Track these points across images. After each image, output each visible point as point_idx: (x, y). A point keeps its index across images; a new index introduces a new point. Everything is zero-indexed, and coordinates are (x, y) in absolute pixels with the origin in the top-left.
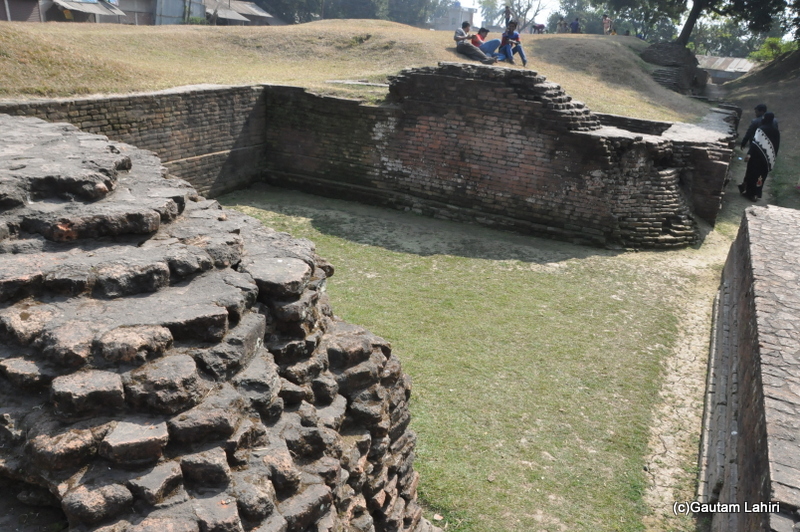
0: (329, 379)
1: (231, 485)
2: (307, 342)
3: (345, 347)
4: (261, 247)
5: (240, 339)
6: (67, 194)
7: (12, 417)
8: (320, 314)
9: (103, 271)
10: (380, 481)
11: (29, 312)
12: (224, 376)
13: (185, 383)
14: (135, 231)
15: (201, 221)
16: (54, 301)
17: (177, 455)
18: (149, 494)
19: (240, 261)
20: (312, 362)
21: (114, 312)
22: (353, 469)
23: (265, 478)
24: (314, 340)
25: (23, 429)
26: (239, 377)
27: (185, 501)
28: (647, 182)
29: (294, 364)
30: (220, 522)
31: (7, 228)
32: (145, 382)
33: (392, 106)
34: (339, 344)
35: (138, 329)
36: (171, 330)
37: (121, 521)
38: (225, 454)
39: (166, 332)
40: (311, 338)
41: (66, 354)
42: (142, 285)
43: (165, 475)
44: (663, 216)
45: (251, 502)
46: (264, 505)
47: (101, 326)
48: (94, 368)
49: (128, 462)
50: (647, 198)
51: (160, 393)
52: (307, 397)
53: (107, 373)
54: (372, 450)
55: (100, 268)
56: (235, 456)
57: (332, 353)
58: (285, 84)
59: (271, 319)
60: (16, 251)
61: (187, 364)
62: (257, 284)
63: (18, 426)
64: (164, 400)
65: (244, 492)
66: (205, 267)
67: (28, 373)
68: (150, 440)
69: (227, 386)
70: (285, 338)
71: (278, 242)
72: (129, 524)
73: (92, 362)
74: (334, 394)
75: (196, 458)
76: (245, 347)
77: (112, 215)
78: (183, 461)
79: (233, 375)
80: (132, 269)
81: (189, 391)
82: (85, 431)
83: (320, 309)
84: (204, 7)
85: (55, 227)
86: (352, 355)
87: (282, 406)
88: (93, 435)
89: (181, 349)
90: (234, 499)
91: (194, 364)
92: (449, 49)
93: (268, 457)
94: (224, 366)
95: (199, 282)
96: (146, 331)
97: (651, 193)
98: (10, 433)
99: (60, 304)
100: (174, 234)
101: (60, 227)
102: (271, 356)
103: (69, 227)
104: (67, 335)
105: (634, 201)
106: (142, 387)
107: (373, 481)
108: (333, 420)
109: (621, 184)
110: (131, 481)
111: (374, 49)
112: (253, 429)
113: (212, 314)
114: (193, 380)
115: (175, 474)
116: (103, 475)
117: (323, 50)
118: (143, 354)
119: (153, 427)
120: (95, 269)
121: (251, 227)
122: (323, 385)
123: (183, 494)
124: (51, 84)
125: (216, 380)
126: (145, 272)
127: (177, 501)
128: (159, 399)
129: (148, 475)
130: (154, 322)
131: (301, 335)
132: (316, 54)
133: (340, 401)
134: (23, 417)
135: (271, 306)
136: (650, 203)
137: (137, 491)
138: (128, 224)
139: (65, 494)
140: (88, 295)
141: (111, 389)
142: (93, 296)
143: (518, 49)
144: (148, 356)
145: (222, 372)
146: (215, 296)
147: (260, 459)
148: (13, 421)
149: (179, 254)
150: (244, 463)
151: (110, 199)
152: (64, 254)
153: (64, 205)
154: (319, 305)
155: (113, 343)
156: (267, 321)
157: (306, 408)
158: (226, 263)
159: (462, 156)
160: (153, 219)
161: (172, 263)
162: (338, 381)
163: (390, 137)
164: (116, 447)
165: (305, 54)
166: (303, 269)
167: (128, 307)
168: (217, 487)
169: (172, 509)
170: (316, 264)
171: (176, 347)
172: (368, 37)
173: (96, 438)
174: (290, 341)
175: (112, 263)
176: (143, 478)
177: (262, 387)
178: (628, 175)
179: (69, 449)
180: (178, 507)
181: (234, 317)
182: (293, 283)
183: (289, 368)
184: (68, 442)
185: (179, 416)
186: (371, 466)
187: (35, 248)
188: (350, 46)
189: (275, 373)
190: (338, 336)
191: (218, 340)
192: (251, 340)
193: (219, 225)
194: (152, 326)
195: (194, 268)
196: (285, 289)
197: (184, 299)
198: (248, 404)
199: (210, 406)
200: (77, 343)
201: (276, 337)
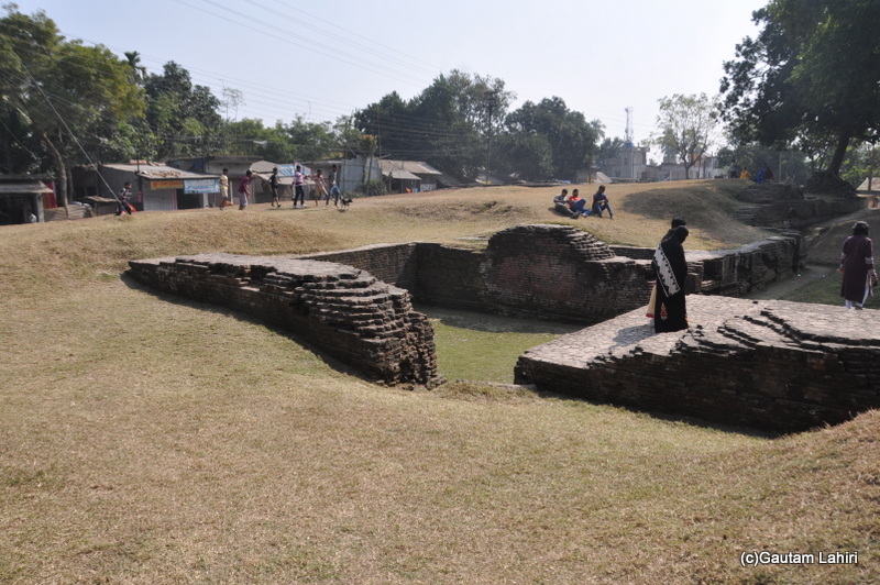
6: (348, 278)
9: (358, 292)
31: (336, 284)
33: (490, 252)
58: (430, 242)
60: (339, 288)
77: (359, 282)
80: (364, 292)
84: (381, 170)
92: (550, 209)
100: (373, 286)
101: (348, 284)
111: (497, 212)
117: (462, 214)
124: (300, 248)
132: (457, 218)
143: (606, 206)
159: (529, 279)
163: (489, 271)
165: (449, 218)
172: (495, 203)
178: (624, 284)
188: (482, 211)
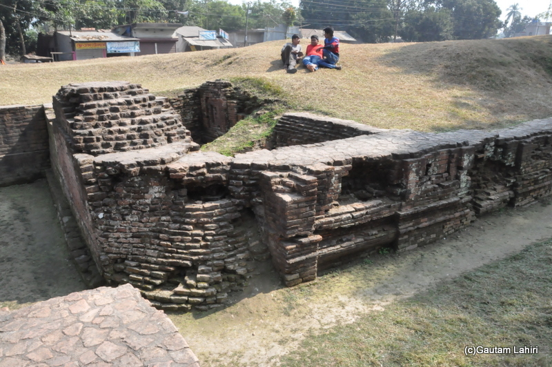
28: (164, 218)
44: (171, 264)
50: (158, 238)
97: (166, 232)
105: (136, 240)
109: (114, 219)
136: (159, 245)
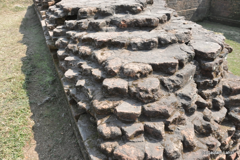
0: (221, 100)
1: (163, 140)
2: (214, 81)
3: (231, 86)
4: (200, 37)
5: (182, 75)
6: (127, 11)
7: (91, 90)
8: (222, 69)
9: (133, 40)
10: (235, 149)
11: (104, 53)
12: (172, 90)
13: (153, 91)
14: (148, 25)
15: (176, 24)
16: (113, 49)
17: (143, 121)
18: (127, 135)
19: (189, 41)
20: (214, 90)
21: (133, 56)
22: (223, 142)
23: (180, 141)
24: (217, 81)
25: (93, 95)
26: (179, 92)
27: (142, 141)
29: (205, 89)
30: (153, 157)
31: (106, 23)
32: (137, 87)
34: (229, 84)
35: (140, 64)
36: (152, 67)
37: (116, 142)
38: (164, 126)
39: (150, 67)
40: (216, 79)
41: (110, 70)
42: (146, 46)
43: (136, 129)
45: (170, 152)
46: (176, 154)
47: (126, 61)
48: (119, 78)
49: (123, 119)
51: (141, 93)
52: (209, 106)
53: (124, 80)
54: (234, 135)
55: (132, 38)
56: (169, 127)
57: (225, 88)
59: (198, 68)
60: (107, 31)
61: (155, 82)
62: (195, 52)
63: (92, 94)
64: (142, 97)
65: (168, 145)
66: (174, 42)
67: (97, 75)
68: (132, 113)
69: (172, 95)
70: (204, 78)
71: (208, 35)
72: (118, 144)
73: (119, 75)
74: (221, 107)
75: (150, 124)
76: (184, 79)
77: (140, 19)
78: (145, 124)
79: (176, 91)
80: (143, 40)
81: (154, 95)
82: (111, 102)
83: (222, 67)
85: (120, 23)
86: (234, 90)
87: (196, 108)
88: (113, 104)
89: (155, 75)
90: (163, 147)
91: (159, 83)
93: (184, 131)
94: (172, 86)
95: (170, 48)
96: (142, 65)
98: (89, 96)
99: (115, 51)
100: (164, 28)
101: (122, 23)
102: (195, 84)
103: (124, 23)
104: (113, 63)
106: (135, 89)
107: (231, 148)
108: (219, 119)
110: (122, 127)
112: (179, 117)
113: (171, 62)
114: (157, 90)
115: (140, 130)
116: (114, 121)
118: (138, 75)
119: (136, 107)
120: (130, 39)
121: (197, 28)
122: (217, 101)
123: (142, 138)
125: (168, 91)
126: (148, 41)
127: (139, 140)
128: (140, 96)
129: (130, 127)
130: (146, 62)
131: (211, 77)
133: (224, 110)
134: (94, 91)
135: (200, 62)
137: (123, 132)
138: (146, 23)
139: (99, 125)
140: (126, 48)
141: (122, 87)
142: (128, 49)
144: (140, 76)
145: (171, 88)
146: (175, 54)
147: (179, 131)
148: (91, 92)
149: (163, 35)
150: (172, 131)
151: (142, 13)
152: (122, 33)
153: (125, 15)
154: (222, 65)
155: (128, 68)
156: (197, 68)
157: (207, 111)
158: (183, 41)
160: (156, 21)
161: (160, 39)
162: (225, 101)
164: (119, 112)
166: (218, 47)
167: (139, 55)
168: (158, 139)
169: (136, 143)
170: (224, 46)
171: (154, 74)
173: (114, 106)
174: (206, 79)
175: (137, 37)
176: (127, 127)
177: (188, 98)
179: (103, 108)
180: (139, 143)
181: (181, 65)
182: (212, 53)
183: (203, 91)
184: (103, 105)
185: (148, 105)
186: (232, 142)
187: (113, 30)
189: (195, 93)
190: (229, 80)
191: (172, 74)
192: (187, 76)
193: (183, 26)
194: (145, 63)
195: (168, 42)
196: (207, 55)
197: (162, 54)
198: (180, 105)
199: (162, 103)
200: (115, 67)
201: (200, 76)
